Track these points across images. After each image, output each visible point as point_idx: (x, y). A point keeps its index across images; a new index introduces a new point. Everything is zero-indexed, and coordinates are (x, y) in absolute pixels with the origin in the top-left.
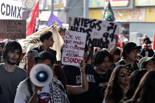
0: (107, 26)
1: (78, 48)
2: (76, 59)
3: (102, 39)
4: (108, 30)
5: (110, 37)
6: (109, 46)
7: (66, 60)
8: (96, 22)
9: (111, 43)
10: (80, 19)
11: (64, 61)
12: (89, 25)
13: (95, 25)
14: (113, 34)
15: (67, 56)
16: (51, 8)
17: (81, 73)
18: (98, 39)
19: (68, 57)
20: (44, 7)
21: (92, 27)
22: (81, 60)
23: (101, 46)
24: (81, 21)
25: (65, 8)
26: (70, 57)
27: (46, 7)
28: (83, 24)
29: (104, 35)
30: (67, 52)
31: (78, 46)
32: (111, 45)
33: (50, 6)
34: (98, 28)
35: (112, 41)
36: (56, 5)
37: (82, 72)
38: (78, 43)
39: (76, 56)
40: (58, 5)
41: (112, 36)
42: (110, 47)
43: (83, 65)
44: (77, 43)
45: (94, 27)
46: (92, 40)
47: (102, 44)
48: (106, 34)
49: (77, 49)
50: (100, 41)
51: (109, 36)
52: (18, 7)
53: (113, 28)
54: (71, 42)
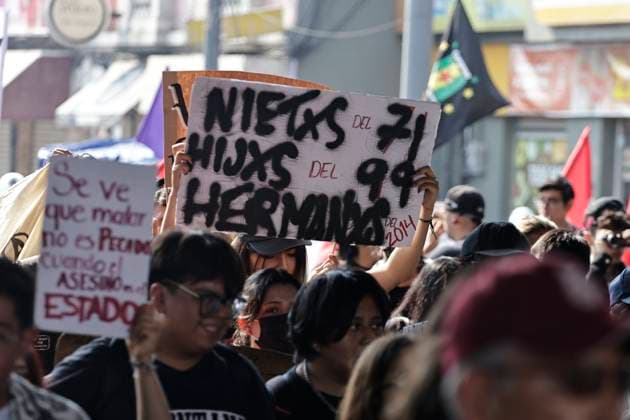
0: (374, 125)
1: (116, 242)
2: (107, 300)
3: (351, 194)
4: (383, 145)
5: (396, 181)
6: (388, 230)
7: (55, 307)
8: (317, 106)
9: (398, 214)
10: (234, 91)
11: (48, 316)
12: (280, 123)
13: (311, 121)
14: (407, 166)
15: (63, 290)
16: (203, 39)
17: (132, 372)
18: (330, 195)
19: (66, 292)
20: (161, 32)
21: (299, 134)
22: (134, 305)
23: (348, 232)
24: (240, 103)
25: (287, 33)
26: (78, 293)
27: (173, 29)
28: (254, 121)
29: (362, 175)
30: (62, 269)
31: (119, 231)
32: (397, 225)
33: (199, 23)
34: (332, 137)
35: (403, 203)
36: (235, 18)
37: (141, 365)
38: (118, 218)
39: (110, 284)
40: (250, 16)
41: (402, 174)
42: (394, 239)
43: (145, 332)
44: (113, 219)
45: (309, 134)
46: (299, 201)
47: (351, 222)
48: (371, 169)
49: (111, 248)
50: (343, 205)
51: (388, 175)
53: (405, 134)
54: (79, 216)
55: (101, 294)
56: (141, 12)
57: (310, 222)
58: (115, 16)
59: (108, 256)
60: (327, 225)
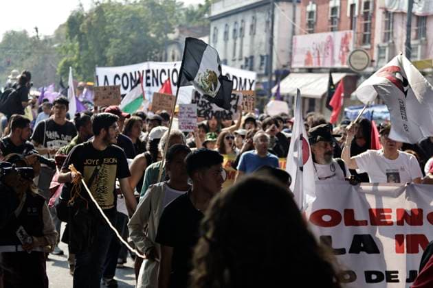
52: (249, 80)
55: (189, 125)
56: (382, 60)
58: (373, 61)
59: (190, 119)
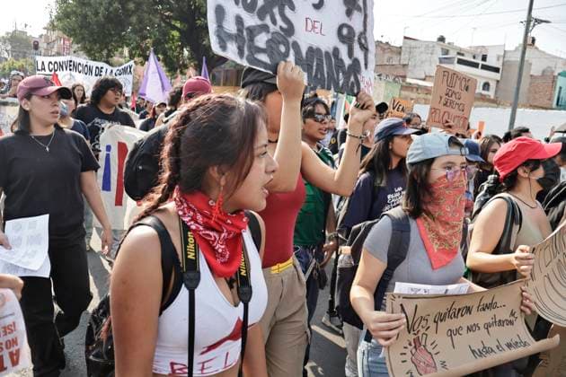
57: (314, 71)
60: (326, 76)
